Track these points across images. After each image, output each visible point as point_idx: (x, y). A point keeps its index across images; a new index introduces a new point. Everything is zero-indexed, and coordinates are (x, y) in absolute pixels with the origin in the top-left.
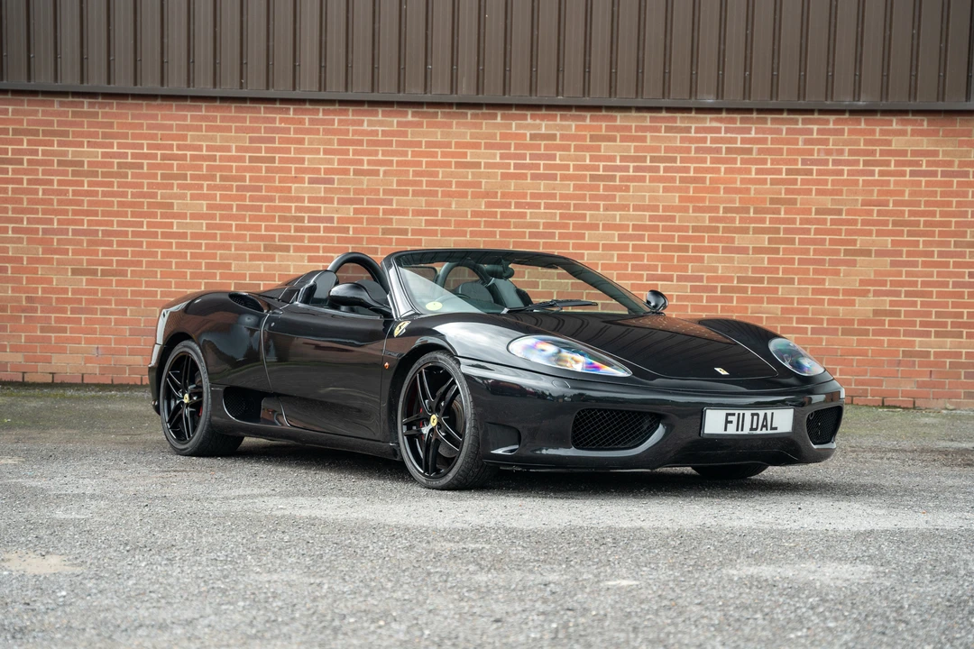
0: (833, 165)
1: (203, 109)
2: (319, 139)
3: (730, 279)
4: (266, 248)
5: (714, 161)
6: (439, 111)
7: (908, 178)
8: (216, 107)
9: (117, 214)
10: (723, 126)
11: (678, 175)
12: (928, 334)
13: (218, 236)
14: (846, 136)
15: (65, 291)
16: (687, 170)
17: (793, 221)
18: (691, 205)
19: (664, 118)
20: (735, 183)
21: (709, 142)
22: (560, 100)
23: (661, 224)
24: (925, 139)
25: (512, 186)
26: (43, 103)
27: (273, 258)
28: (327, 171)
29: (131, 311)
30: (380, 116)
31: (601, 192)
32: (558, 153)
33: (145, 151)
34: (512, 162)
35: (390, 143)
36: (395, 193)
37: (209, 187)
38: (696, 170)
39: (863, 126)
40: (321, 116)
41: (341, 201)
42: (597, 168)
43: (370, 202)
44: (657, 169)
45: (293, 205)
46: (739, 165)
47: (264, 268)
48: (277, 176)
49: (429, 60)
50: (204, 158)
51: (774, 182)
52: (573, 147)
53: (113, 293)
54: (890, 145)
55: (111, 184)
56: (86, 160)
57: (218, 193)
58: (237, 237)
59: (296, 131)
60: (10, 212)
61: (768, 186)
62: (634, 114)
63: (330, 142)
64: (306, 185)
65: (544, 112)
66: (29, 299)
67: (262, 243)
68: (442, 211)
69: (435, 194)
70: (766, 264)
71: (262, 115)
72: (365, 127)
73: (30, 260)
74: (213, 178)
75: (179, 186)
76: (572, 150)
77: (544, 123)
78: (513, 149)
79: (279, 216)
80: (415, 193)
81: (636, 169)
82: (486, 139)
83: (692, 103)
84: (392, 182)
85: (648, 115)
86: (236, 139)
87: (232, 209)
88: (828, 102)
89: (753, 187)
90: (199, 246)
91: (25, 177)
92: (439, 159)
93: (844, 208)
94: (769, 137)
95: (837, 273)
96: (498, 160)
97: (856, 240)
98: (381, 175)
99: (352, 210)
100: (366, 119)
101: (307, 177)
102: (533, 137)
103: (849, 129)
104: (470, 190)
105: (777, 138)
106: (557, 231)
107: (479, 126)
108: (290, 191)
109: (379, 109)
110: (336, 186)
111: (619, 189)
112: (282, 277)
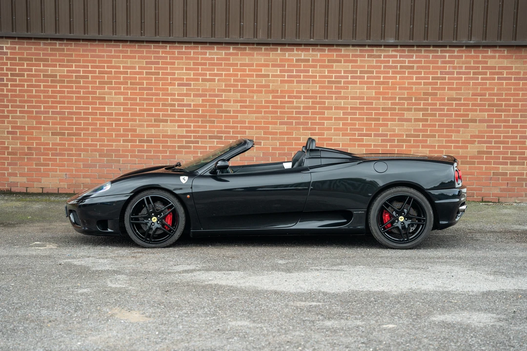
0: (456, 75)
1: (121, 47)
2: (183, 62)
3: (402, 135)
4: (155, 121)
5: (393, 73)
6: (247, 47)
7: (496, 81)
8: (127, 45)
9: (75, 103)
10: (398, 54)
11: (374, 80)
12: (506, 164)
13: (130, 115)
14: (464, 59)
15: (48, 144)
16: (379, 78)
17: (435, 104)
18: (381, 96)
19: (367, 50)
20: (405, 84)
21: (391, 63)
22: (312, 41)
23: (365, 106)
24: (505, 60)
25: (286, 87)
26: (34, 44)
27: (159, 126)
28: (187, 79)
29: (83, 154)
30: (216, 50)
31: (334, 90)
32: (311, 69)
33: (90, 69)
34: (286, 74)
35: (221, 65)
36: (224, 91)
37: (124, 88)
38: (384, 78)
39: (473, 54)
40: (184, 50)
41: (195, 96)
42: (331, 77)
43: (210, 96)
44: (364, 77)
45: (169, 97)
46: (407, 75)
47: (154, 131)
48: (161, 82)
49: (242, 20)
50: (121, 73)
51: (425, 84)
52: (318, 66)
53: (74, 145)
54: (487, 64)
55: (72, 87)
56: (58, 74)
57: (129, 92)
58: (140, 115)
59: (171, 58)
60: (18, 102)
61: (422, 86)
62: (351, 48)
63: (189, 64)
64: (176, 87)
65: (303, 47)
66: (29, 149)
67: (153, 118)
68: (249, 100)
70: (421, 127)
71: (152, 50)
72: (208, 55)
73: (29, 128)
74: (126, 83)
75: (109, 88)
76: (318, 67)
77: (303, 53)
78: (286, 67)
79: (162, 104)
80: (235, 91)
81: (352, 77)
82: (273, 62)
83: (382, 42)
84: (222, 85)
85: (358, 48)
86: (138, 63)
87: (137, 100)
88: (455, 41)
89: (414, 87)
90: (119, 120)
91: (26, 84)
92: (247, 73)
93: (463, 97)
94: (423, 60)
95: (458, 132)
96: (279, 73)
97: (469, 114)
98: (216, 82)
99: (201, 100)
100: (208, 51)
101: (177, 82)
102: (297, 61)
103: (465, 55)
104: (264, 89)
105: (427, 61)
106: (310, 111)
107: (269, 55)
108: (168, 90)
109: (215, 47)
110: (192, 87)
111: (343, 88)
112: (164, 136)
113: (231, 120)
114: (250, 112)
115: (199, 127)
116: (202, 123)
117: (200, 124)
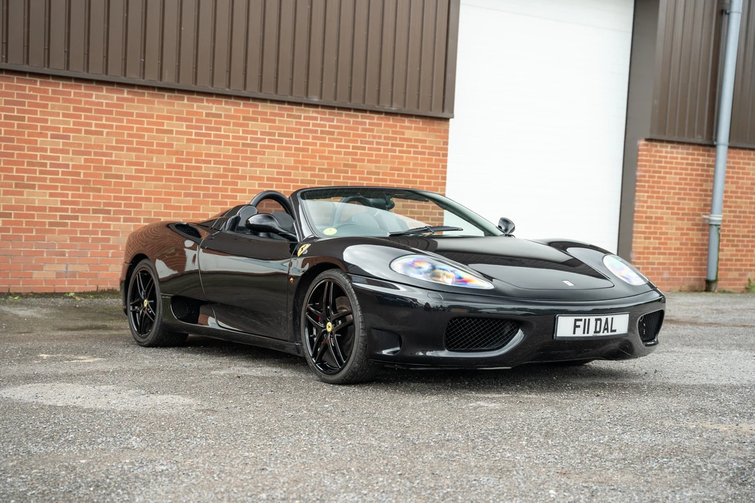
0: (376, 145)
2: (60, 105)
4: (17, 186)
5: (314, 138)
6: (146, 92)
7: (412, 155)
10: (319, 116)
11: (293, 146)
14: (383, 128)
16: (298, 143)
17: (355, 178)
18: (300, 166)
19: (286, 108)
20: (325, 153)
21: (311, 126)
22: (228, 91)
23: (283, 177)
24: (420, 132)
25: (193, 148)
27: (22, 193)
28: (65, 130)
30: (105, 92)
31: (249, 155)
32: (223, 127)
34: (194, 131)
35: (111, 112)
36: (114, 148)
38: (304, 143)
39: (391, 122)
40: (61, 88)
41: (75, 153)
42: (246, 139)
43: (96, 154)
44: (281, 142)
45: (38, 154)
46: (327, 142)
47: (15, 201)
48: (26, 131)
51: (345, 153)
52: (232, 123)
54: (404, 135)
59: (42, 98)
61: (342, 156)
62: (269, 104)
63: (68, 108)
64: (49, 139)
65: (214, 98)
67: (14, 182)
68: (147, 163)
69: (142, 150)
71: (15, 84)
72: (94, 99)
76: (232, 125)
77: (214, 106)
78: (194, 122)
79: (27, 162)
80: (129, 150)
81: (270, 141)
82: (177, 114)
83: (305, 100)
84: (112, 141)
85: (277, 106)
88: (376, 107)
89: (334, 156)
92: (146, 126)
93: (382, 172)
94: (344, 125)
96: (184, 129)
98: (105, 135)
99: (83, 160)
100: (94, 93)
101: (49, 133)
102: (208, 115)
103: (384, 124)
104: (166, 149)
105: (348, 126)
106: (221, 180)
107: (173, 105)
108: (36, 144)
109: (104, 88)
110: (71, 141)
111: (259, 153)
112: (29, 208)
113: (123, 188)
114: (148, 179)
115: (80, 196)
116: (84, 190)
117: (81, 192)
